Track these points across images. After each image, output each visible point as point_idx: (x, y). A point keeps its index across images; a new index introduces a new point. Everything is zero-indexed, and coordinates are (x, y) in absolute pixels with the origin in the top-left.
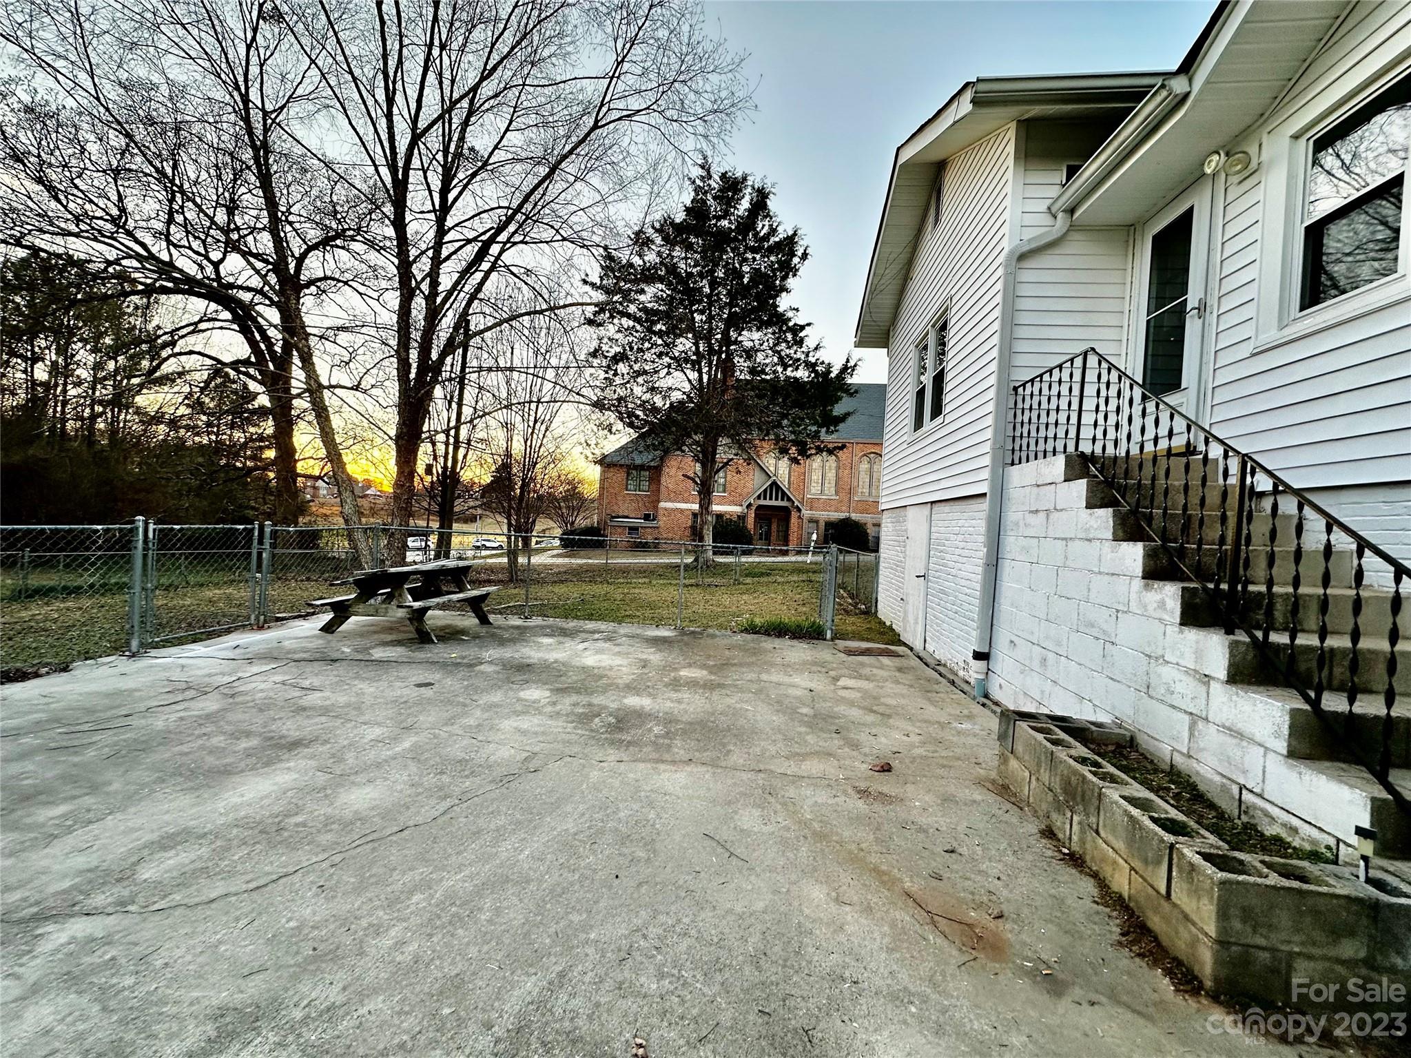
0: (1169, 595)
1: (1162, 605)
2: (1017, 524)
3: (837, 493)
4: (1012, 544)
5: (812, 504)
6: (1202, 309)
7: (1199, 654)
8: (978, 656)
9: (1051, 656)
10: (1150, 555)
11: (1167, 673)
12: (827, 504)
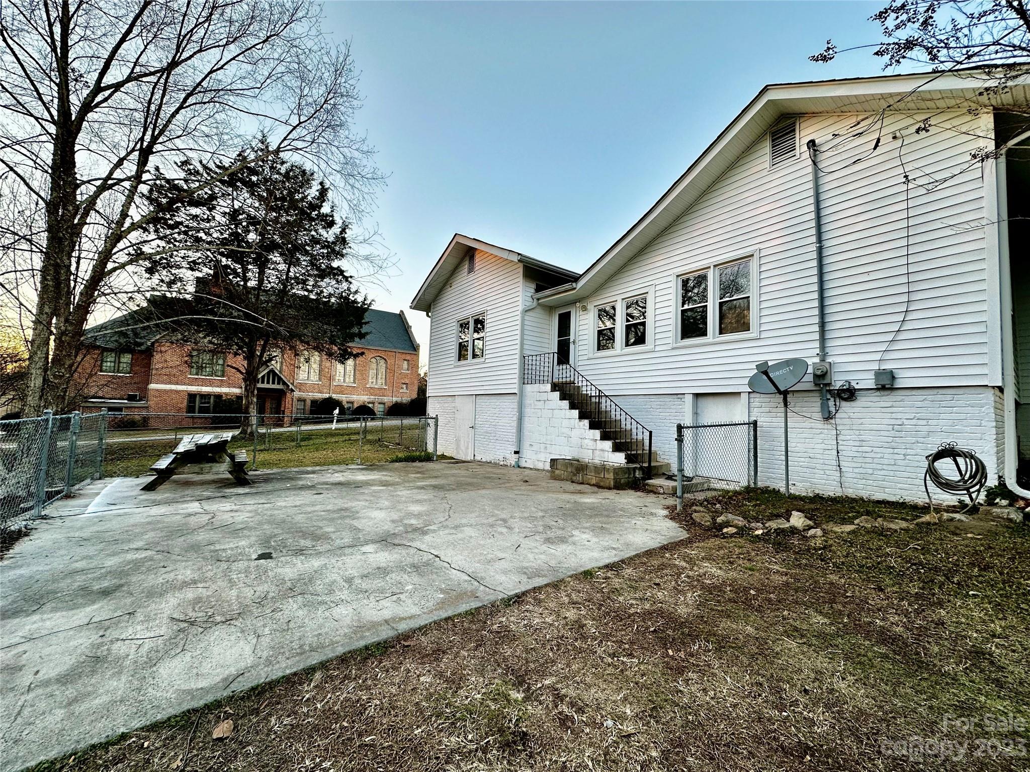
0: (586, 422)
1: (584, 425)
2: (531, 405)
3: (320, 379)
4: (528, 411)
5: (301, 387)
6: (574, 342)
7: (594, 435)
8: (516, 452)
9: (548, 446)
10: (580, 413)
11: (586, 441)
12: (313, 388)
